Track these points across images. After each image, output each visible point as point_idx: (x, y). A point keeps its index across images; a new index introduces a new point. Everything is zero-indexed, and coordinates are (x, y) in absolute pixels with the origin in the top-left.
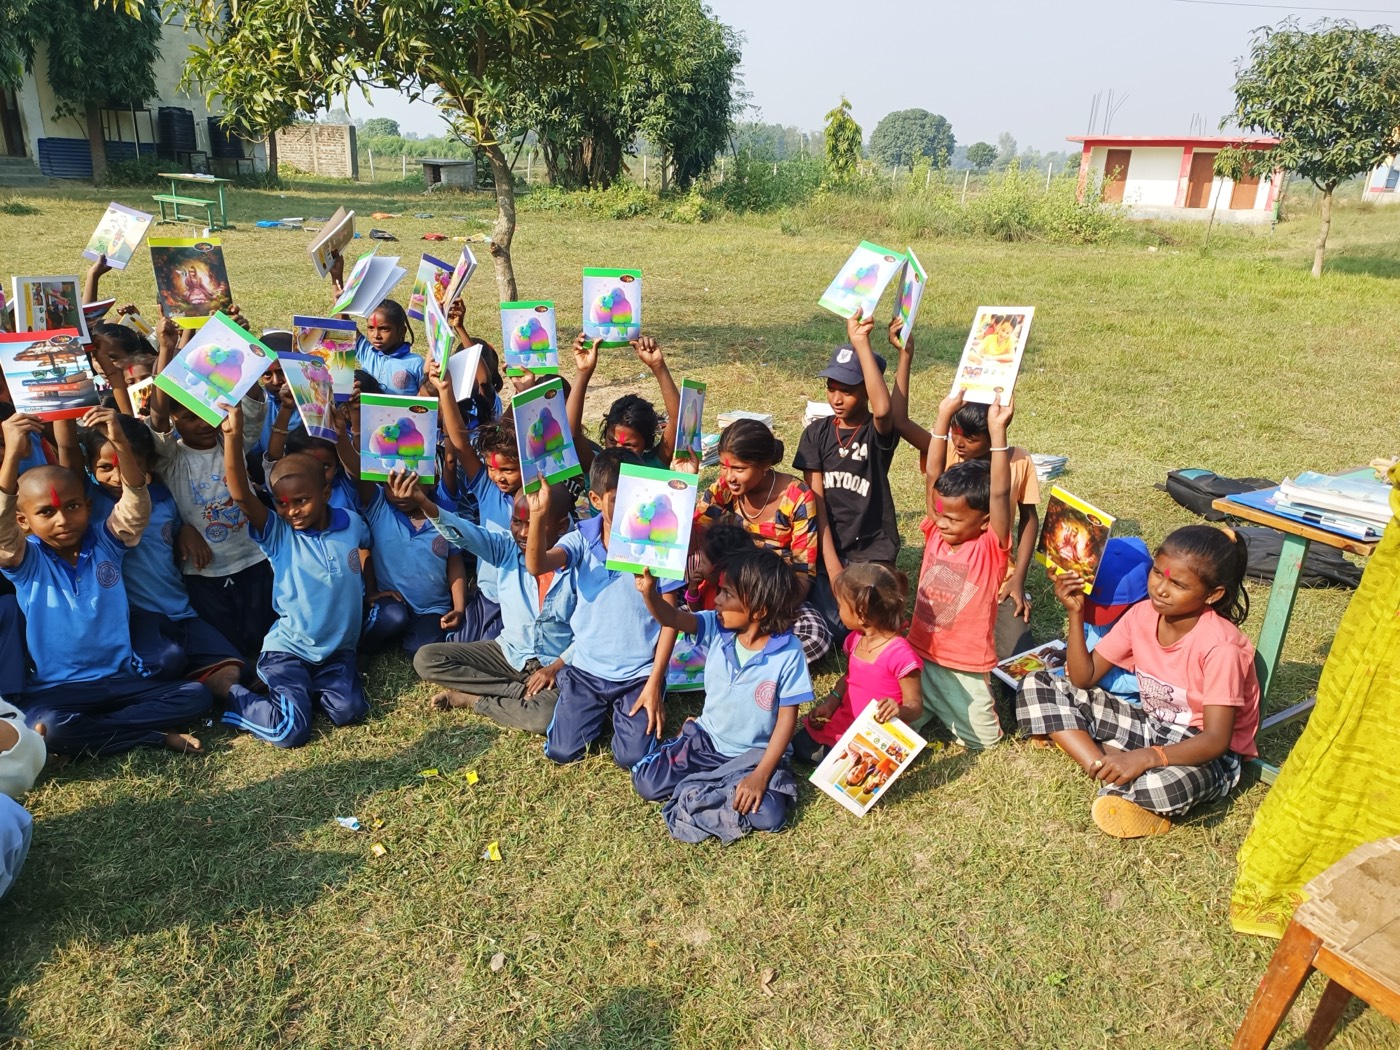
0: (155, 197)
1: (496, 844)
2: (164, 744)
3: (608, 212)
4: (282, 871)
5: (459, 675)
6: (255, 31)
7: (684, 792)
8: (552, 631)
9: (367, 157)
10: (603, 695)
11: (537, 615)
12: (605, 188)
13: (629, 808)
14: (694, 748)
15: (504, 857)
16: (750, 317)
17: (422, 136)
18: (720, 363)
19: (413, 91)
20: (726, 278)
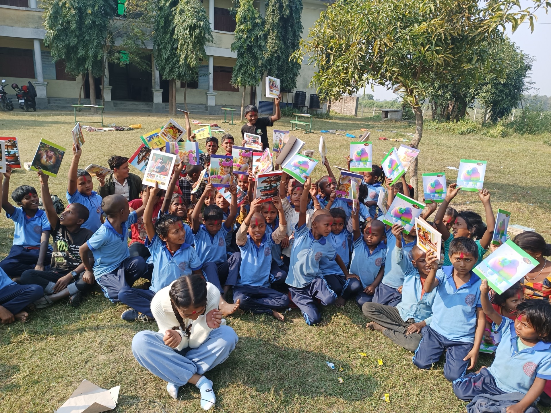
0: (291, 121)
1: (388, 395)
2: (272, 315)
3: (457, 132)
4: (305, 376)
5: (380, 318)
6: (337, 67)
7: (479, 401)
8: (424, 309)
9: (361, 109)
10: (443, 344)
11: (419, 300)
12: (457, 122)
13: (450, 399)
14: (486, 382)
15: (391, 401)
16: (524, 181)
17: (381, 100)
18: (508, 201)
19: (389, 86)
20: (513, 163)
